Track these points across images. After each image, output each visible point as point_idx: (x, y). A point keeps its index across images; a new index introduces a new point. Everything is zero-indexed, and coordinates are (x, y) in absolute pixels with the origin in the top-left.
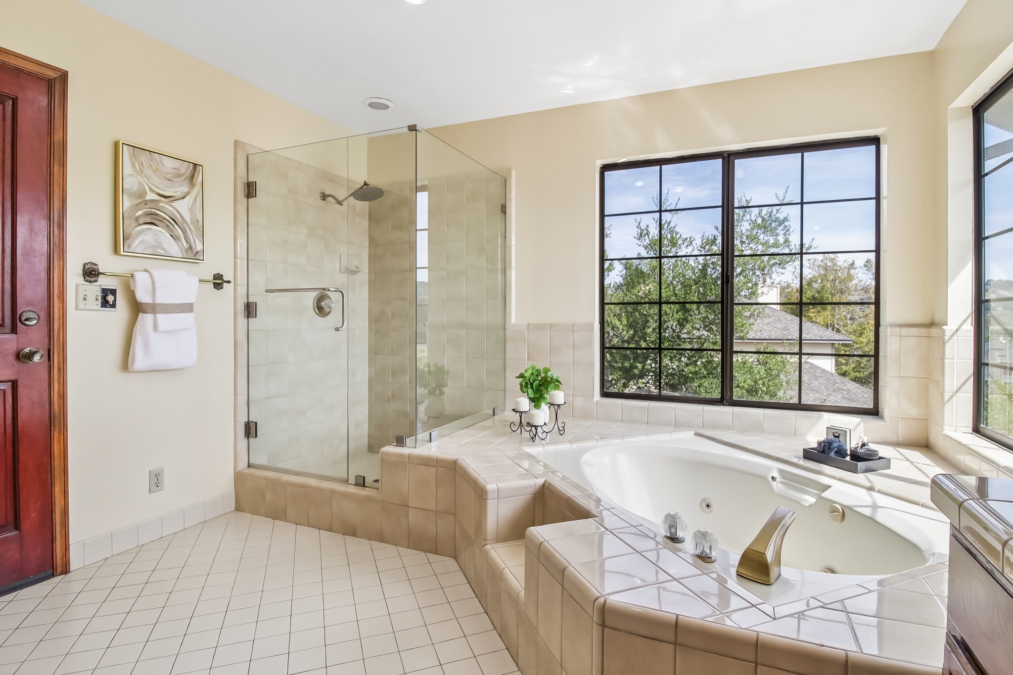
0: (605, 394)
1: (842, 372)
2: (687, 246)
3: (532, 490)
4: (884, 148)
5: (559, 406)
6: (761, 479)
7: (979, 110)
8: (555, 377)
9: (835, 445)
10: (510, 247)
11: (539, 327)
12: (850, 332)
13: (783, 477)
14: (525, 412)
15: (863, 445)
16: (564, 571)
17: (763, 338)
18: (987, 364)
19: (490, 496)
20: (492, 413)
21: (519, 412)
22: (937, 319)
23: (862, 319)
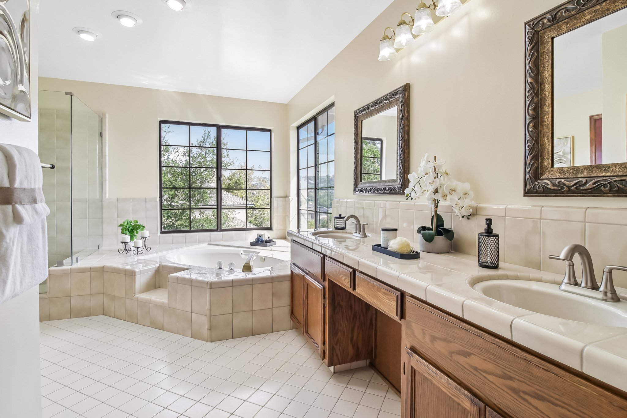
0: (162, 232)
1: (250, 221)
2: (175, 152)
3: (154, 269)
4: (273, 134)
5: (146, 238)
6: (238, 255)
7: (298, 128)
8: (141, 224)
9: (260, 239)
10: (105, 156)
11: (125, 200)
12: (253, 201)
13: (244, 252)
14: (127, 242)
15: (269, 238)
16: (192, 280)
17: (212, 204)
18: (300, 209)
19: (137, 274)
20: (98, 248)
21: (124, 243)
22: (288, 195)
23: (258, 194)
